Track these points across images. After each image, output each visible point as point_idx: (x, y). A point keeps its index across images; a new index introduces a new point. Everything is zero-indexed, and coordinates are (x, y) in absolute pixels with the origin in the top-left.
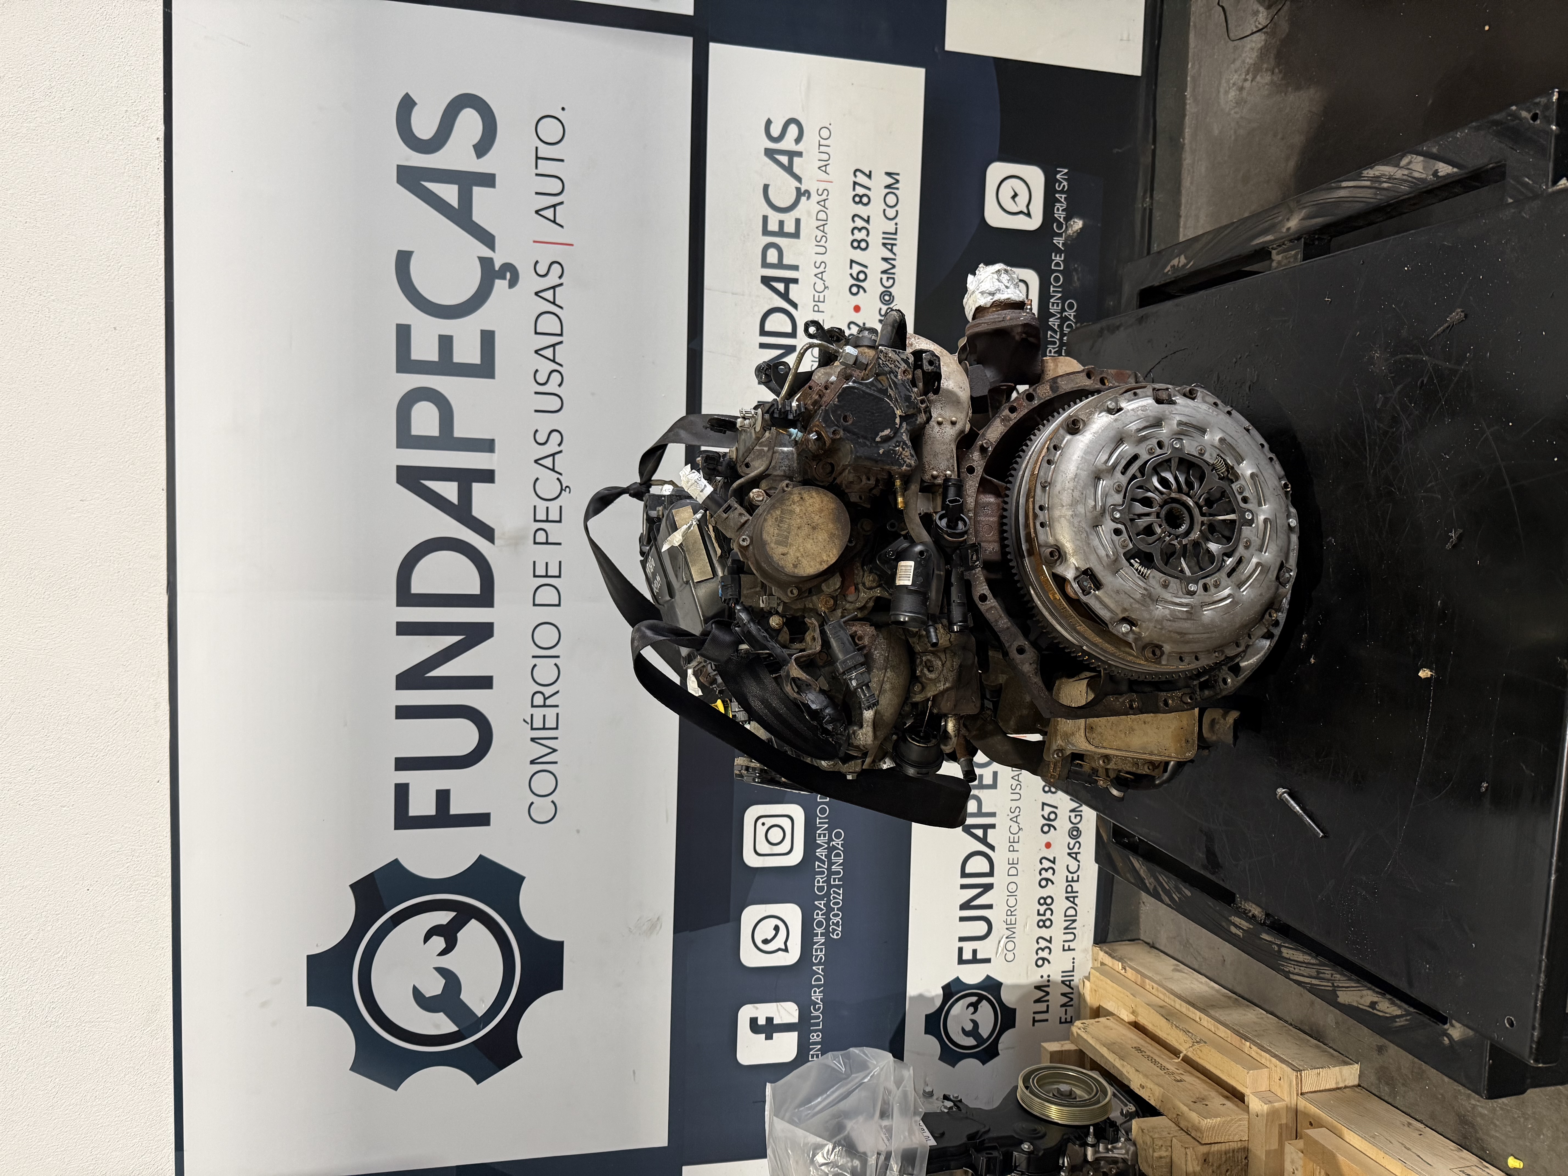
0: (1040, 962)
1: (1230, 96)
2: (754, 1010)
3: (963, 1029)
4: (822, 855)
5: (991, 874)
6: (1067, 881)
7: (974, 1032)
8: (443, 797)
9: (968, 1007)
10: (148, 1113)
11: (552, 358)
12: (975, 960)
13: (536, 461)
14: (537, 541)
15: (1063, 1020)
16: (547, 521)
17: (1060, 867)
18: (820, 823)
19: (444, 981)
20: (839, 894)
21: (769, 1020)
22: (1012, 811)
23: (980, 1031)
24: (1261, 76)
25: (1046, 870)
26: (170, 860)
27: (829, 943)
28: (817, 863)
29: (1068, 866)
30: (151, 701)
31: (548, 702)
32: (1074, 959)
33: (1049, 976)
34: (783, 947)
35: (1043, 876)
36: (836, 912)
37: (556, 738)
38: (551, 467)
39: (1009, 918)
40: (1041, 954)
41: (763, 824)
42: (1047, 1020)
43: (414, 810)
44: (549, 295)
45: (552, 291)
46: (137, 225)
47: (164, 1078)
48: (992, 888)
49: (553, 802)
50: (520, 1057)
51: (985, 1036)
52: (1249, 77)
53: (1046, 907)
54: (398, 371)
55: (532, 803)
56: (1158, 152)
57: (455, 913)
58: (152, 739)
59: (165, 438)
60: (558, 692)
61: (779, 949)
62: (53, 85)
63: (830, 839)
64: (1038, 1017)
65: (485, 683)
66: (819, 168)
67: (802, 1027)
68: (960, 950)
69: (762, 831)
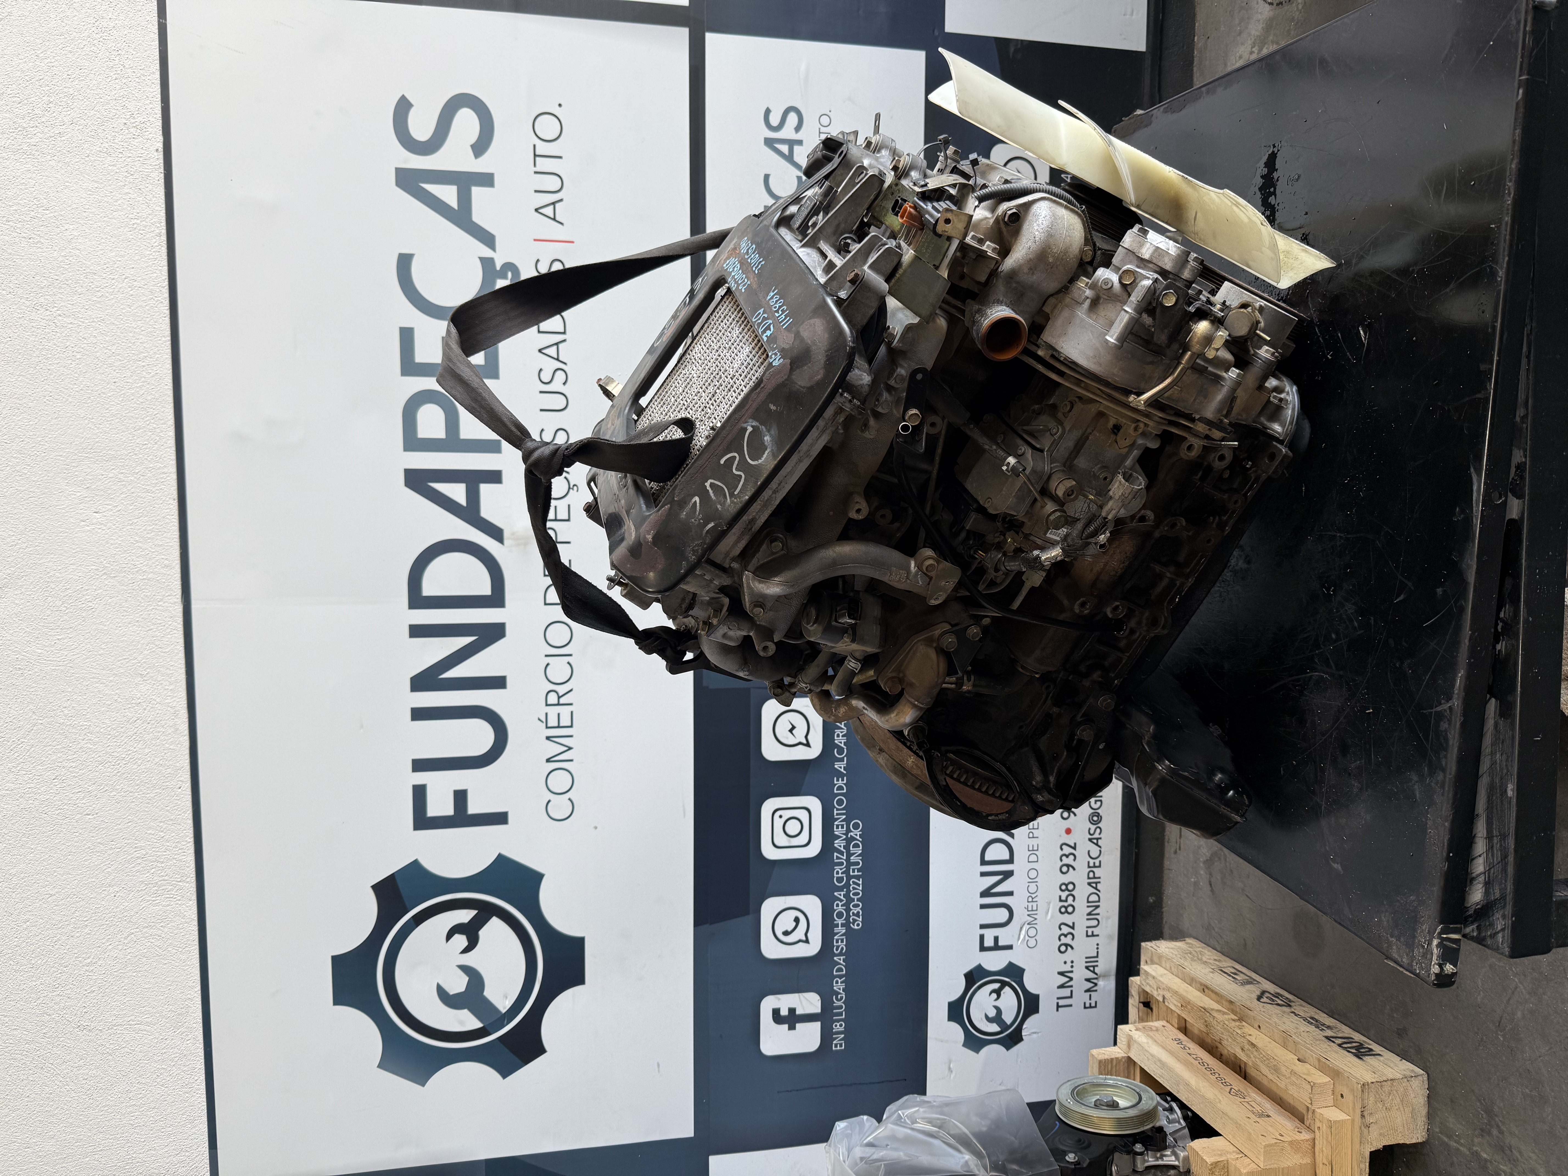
0: (1063, 948)
2: (776, 1001)
3: (987, 1017)
4: (840, 846)
5: (1011, 861)
6: (1089, 867)
7: (997, 1018)
8: (460, 797)
9: (990, 994)
10: (181, 1113)
11: (556, 357)
12: (996, 947)
15: (1087, 1005)
16: (556, 520)
17: (1081, 853)
18: (837, 814)
19: (467, 979)
20: (859, 885)
21: (792, 1011)
23: (1003, 1017)
25: (1067, 856)
27: (850, 933)
28: (835, 854)
29: (1089, 851)
30: (169, 709)
31: (562, 701)
32: (1098, 945)
33: (1072, 962)
34: (804, 938)
35: (1063, 863)
36: (856, 902)
37: (571, 736)
39: (1030, 904)
40: (1064, 940)
41: (781, 817)
42: (1071, 1006)
43: (432, 811)
46: (140, 237)
47: (196, 1078)
48: (1012, 875)
49: (569, 799)
50: (546, 1052)
51: (1009, 1022)
53: (1068, 893)
54: (403, 374)
55: (549, 801)
57: (476, 912)
58: (171, 747)
59: (174, 449)
60: (571, 690)
61: (800, 941)
62: (51, 100)
63: (848, 830)
64: (1061, 1002)
65: (499, 683)
67: (825, 1017)
68: (982, 937)
69: (779, 823)
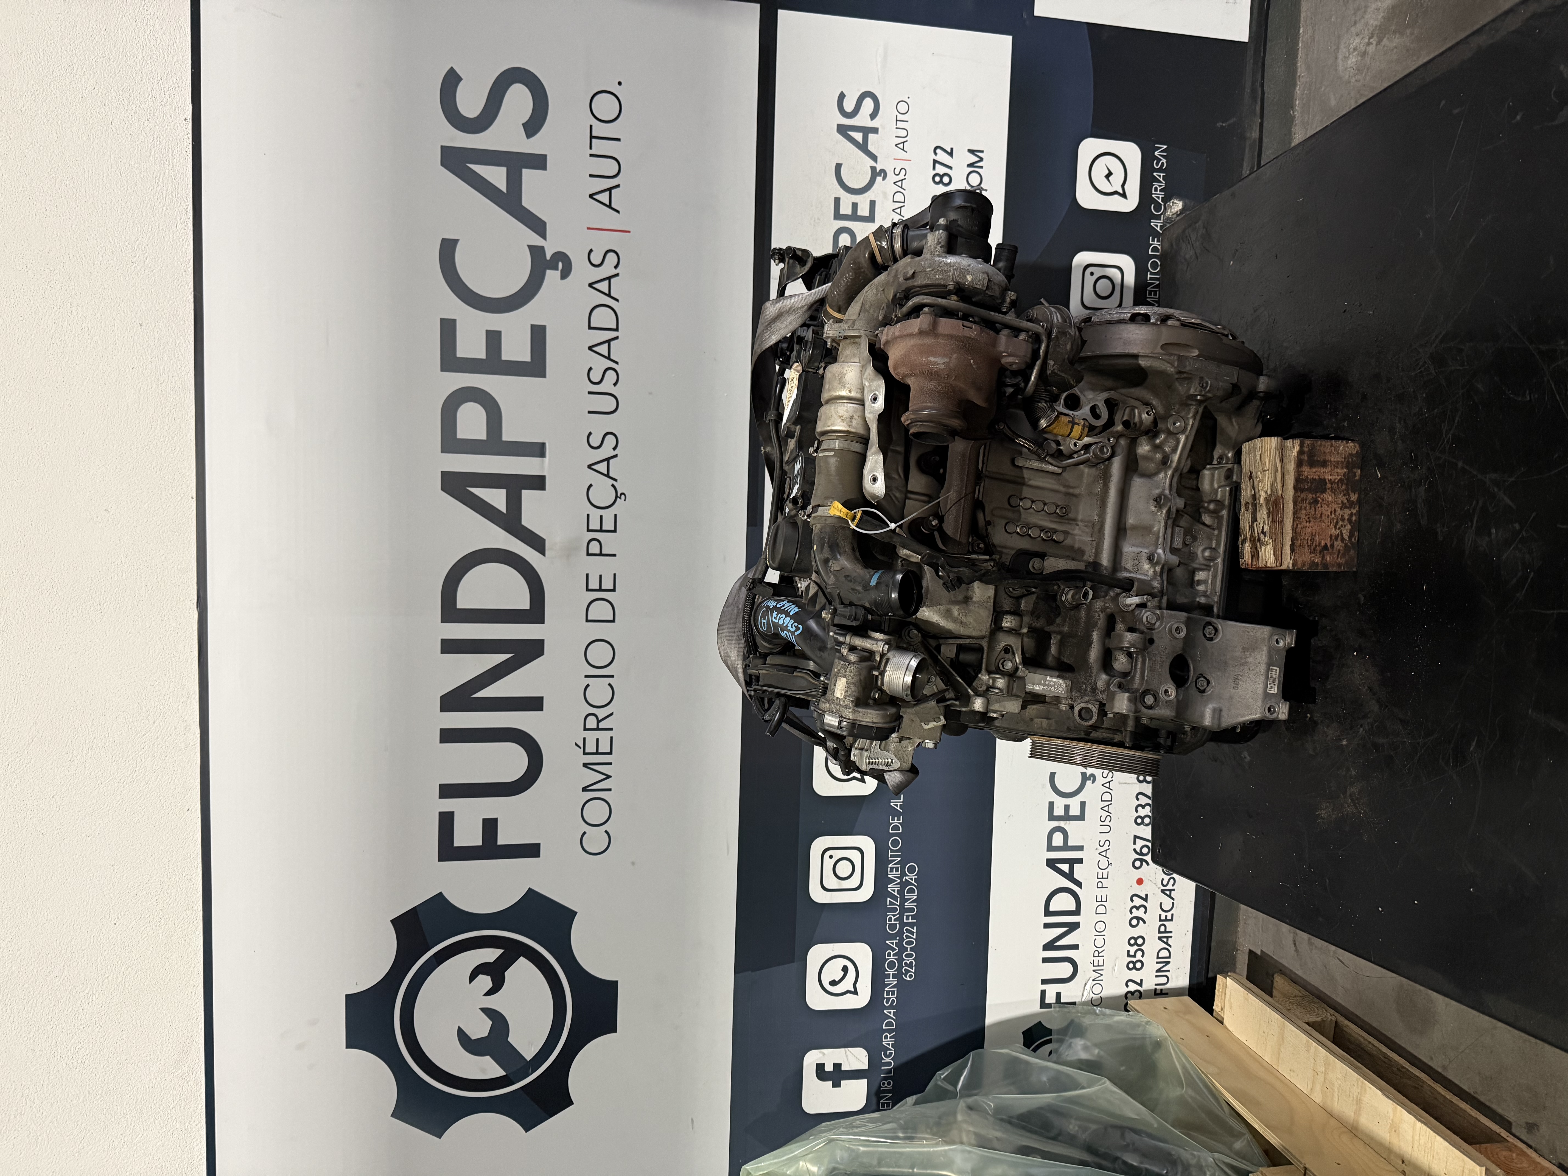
1: (1349, 62)
2: (821, 1055)
4: (894, 891)
5: (1077, 912)
6: (1160, 920)
8: (490, 826)
11: (607, 355)
13: (589, 467)
14: (590, 552)
16: (601, 530)
17: (1152, 905)
18: (892, 856)
19: (491, 1023)
20: (912, 933)
21: (837, 1066)
22: (1101, 845)
24: (1388, 38)
25: (1138, 908)
26: (201, 893)
27: (901, 985)
28: (888, 899)
29: (1161, 904)
30: (180, 723)
31: (601, 725)
34: (853, 990)
35: (1133, 915)
36: (909, 952)
37: (611, 764)
38: (606, 473)
39: (1096, 959)
41: (831, 857)
43: (460, 840)
44: (603, 287)
45: (607, 282)
46: (164, 213)
47: (196, 1123)
48: (1079, 927)
49: (606, 832)
50: (573, 1103)
52: (1374, 41)
53: (1137, 948)
54: (442, 370)
55: (584, 833)
56: (1264, 125)
57: (502, 951)
58: (182, 765)
60: (612, 714)
61: (848, 992)
63: (903, 874)
65: (535, 704)
66: (896, 145)
67: (872, 1074)
68: (1043, 993)
69: (829, 864)
